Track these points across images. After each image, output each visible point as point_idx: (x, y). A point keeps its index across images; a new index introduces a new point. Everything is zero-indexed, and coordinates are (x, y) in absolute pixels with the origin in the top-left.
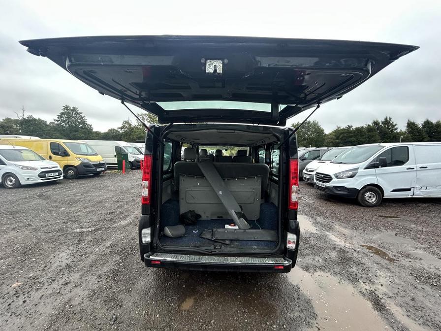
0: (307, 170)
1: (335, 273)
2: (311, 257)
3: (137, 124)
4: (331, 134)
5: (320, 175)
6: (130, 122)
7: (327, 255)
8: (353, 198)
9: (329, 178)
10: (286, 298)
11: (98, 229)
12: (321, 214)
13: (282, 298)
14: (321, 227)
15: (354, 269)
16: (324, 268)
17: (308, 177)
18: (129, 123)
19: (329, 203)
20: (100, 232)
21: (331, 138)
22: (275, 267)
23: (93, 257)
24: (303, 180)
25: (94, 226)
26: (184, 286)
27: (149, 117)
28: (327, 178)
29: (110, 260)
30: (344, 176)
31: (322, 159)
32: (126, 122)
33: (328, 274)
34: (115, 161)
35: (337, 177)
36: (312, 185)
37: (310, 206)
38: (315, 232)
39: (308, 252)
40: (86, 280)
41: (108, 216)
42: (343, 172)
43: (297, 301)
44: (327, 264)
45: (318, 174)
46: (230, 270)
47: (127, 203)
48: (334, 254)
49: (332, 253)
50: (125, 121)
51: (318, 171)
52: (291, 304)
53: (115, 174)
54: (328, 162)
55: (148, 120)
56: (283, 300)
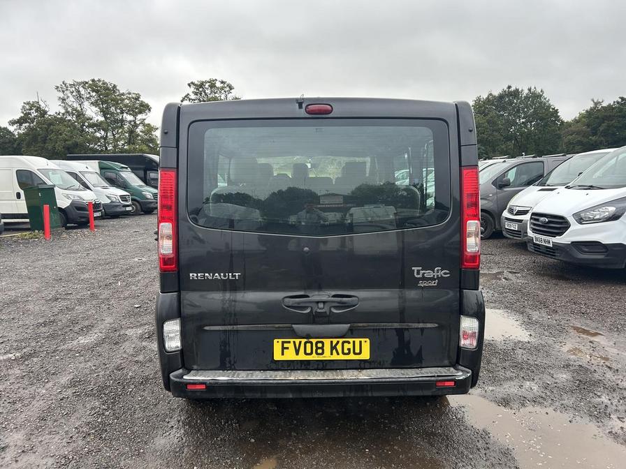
0: (511, 211)
1: (565, 408)
2: (516, 383)
3: (63, 111)
4: (576, 121)
5: (542, 219)
6: (42, 105)
7: (549, 378)
8: (617, 267)
9: (561, 223)
10: (461, 449)
11: (30, 356)
12: (544, 304)
13: (454, 448)
14: (540, 330)
15: (604, 399)
16: (541, 400)
17: (515, 227)
18: (38, 109)
19: (562, 284)
20: (35, 359)
21: (578, 133)
22: (439, 384)
23: (38, 405)
24: (503, 237)
25: (17, 349)
26: (253, 440)
27: (93, 91)
28: (557, 224)
29: (80, 406)
30: (598, 217)
31: (548, 183)
32: (32, 106)
33: (550, 410)
34: (21, 207)
35: (580, 221)
36: (523, 245)
37: (516, 290)
38: (526, 340)
39: (509, 374)
40: (41, 441)
41: (43, 329)
42: (593, 208)
43: (483, 452)
44: (548, 394)
45: (536, 216)
46: (348, 394)
47: (80, 302)
48: (563, 377)
49: (560, 376)
50: (28, 103)
51: (536, 210)
52: (471, 456)
53: (26, 242)
54: (562, 189)
55: (93, 100)
56: (456, 452)
